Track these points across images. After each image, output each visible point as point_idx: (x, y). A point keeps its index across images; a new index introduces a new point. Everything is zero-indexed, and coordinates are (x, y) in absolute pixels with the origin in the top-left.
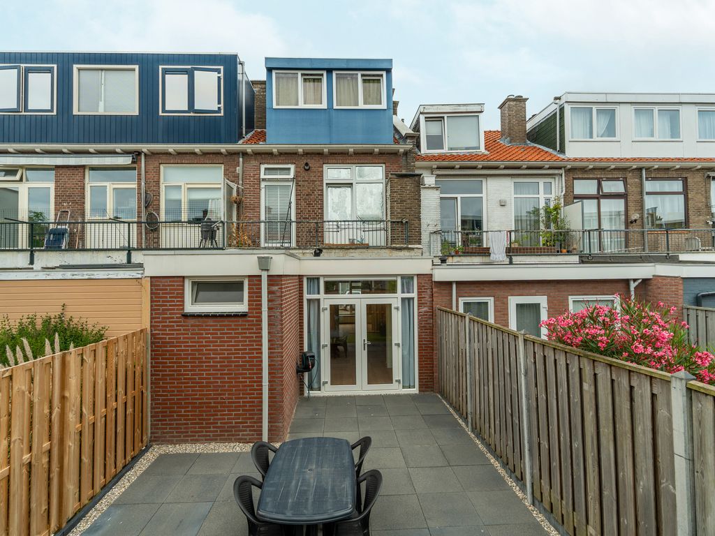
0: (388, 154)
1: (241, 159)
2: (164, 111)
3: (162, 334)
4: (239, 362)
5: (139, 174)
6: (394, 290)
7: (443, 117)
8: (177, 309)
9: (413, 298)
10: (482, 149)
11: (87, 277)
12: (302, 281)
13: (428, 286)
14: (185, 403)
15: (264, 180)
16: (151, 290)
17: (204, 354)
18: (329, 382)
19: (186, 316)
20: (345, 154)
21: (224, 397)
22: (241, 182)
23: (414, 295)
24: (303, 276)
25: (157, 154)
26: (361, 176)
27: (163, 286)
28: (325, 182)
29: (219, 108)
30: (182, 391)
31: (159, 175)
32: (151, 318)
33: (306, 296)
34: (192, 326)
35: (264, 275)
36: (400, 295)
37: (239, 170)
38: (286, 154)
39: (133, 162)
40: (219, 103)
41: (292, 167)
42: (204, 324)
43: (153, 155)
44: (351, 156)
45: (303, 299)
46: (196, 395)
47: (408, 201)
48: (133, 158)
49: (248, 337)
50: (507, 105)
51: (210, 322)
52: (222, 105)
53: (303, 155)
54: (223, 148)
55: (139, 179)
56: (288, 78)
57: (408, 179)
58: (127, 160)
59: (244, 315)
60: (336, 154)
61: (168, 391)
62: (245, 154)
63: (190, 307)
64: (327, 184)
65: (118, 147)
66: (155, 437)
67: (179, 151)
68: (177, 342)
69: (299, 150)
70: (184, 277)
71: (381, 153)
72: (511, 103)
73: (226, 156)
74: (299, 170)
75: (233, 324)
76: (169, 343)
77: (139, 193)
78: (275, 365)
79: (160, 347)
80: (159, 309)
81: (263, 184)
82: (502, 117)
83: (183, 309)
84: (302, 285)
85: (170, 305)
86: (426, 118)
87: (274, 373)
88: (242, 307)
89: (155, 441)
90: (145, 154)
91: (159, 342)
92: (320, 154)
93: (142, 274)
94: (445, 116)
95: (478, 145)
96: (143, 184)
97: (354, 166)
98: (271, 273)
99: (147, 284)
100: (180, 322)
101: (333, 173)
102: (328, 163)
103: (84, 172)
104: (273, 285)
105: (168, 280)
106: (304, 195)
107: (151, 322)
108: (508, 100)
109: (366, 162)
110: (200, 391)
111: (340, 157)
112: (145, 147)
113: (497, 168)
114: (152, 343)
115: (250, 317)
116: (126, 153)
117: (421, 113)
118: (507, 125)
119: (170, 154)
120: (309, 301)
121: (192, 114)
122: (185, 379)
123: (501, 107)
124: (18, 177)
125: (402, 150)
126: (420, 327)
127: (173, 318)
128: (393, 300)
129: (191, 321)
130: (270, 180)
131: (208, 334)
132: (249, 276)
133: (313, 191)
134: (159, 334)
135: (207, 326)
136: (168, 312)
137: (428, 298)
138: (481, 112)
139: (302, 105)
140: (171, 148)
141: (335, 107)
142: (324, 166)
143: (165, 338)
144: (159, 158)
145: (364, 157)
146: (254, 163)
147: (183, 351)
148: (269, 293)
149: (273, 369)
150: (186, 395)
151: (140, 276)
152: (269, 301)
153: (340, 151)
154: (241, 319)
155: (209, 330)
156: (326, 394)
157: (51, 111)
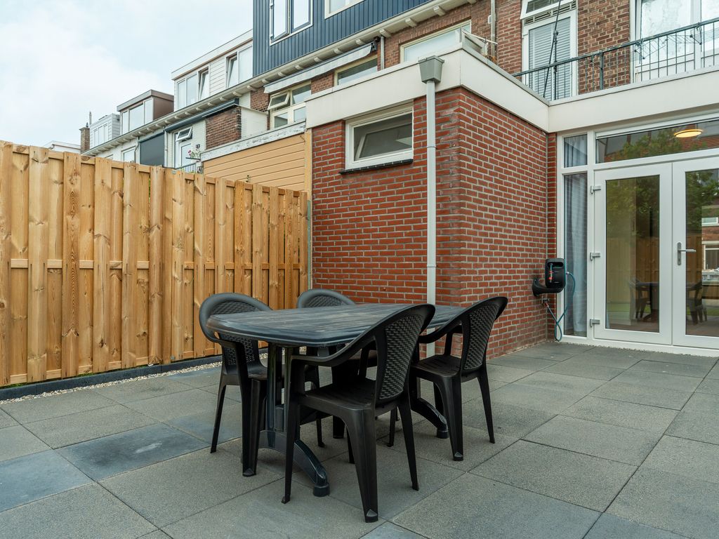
1: (493, 2)
3: (323, 201)
4: (401, 235)
8: (337, 167)
12: (555, 144)
15: (529, 21)
16: (313, 145)
17: (363, 225)
18: (603, 322)
19: (345, 174)
21: (384, 286)
22: (493, 35)
24: (556, 134)
25: (397, 33)
27: (324, 138)
30: (342, 276)
31: (399, 58)
32: (314, 182)
33: (562, 170)
34: (352, 187)
35: (429, 91)
37: (491, 19)
39: (373, 52)
42: (363, 183)
43: (393, 36)
45: (555, 175)
48: (373, 47)
49: (413, 197)
51: (370, 178)
59: (407, 163)
63: (351, 164)
65: (357, 38)
67: (418, 20)
68: (336, 211)
70: (343, 122)
73: (474, 4)
75: (394, 178)
76: (328, 212)
78: (448, 239)
80: (320, 170)
81: (526, 29)
83: (343, 166)
84: (555, 154)
85: (330, 162)
87: (448, 252)
88: (407, 154)
90: (385, 38)
91: (319, 213)
93: (305, 126)
98: (442, 87)
99: (308, 138)
100: (339, 183)
103: (333, 79)
104: (446, 107)
105: (328, 129)
107: (313, 187)
112: (383, 27)
114: (314, 213)
115: (416, 164)
116: (365, 42)
119: (408, 28)
120: (569, 179)
122: (343, 260)
124: (286, 102)
127: (332, 178)
129: (351, 180)
130: (539, 18)
131: (366, 196)
132: (415, 99)
133: (609, 13)
134: (319, 202)
135: (366, 185)
136: (328, 172)
140: (407, 17)
143: (325, 207)
144: (399, 38)
147: (342, 221)
148: (440, 121)
149: (445, 245)
151: (302, 130)
152: (438, 135)
154: (404, 170)
155: (368, 190)
156: (597, 343)
157: (309, 23)
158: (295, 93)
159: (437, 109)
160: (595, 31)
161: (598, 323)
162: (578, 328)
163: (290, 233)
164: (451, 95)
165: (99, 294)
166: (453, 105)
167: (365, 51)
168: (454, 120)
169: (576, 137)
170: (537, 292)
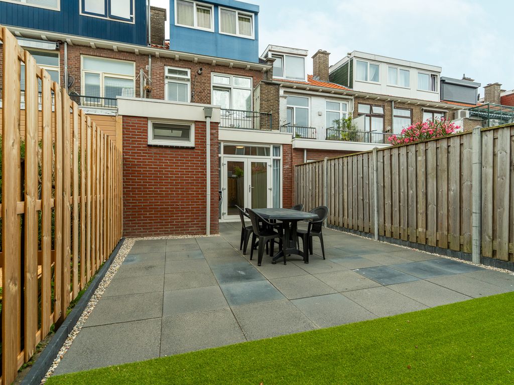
0: (255, 70)
1: (150, 59)
2: (83, 11)
3: (132, 158)
4: (188, 180)
5: (62, 60)
6: (268, 154)
7: (283, 56)
8: (143, 141)
9: (279, 160)
10: (306, 80)
13: (289, 152)
14: (149, 208)
15: (167, 77)
16: (123, 125)
17: (163, 174)
18: (227, 213)
19: (150, 146)
20: (226, 66)
21: (178, 204)
23: (281, 158)
25: (78, 45)
26: (236, 84)
27: (132, 123)
28: (212, 85)
29: (132, 18)
30: (148, 200)
31: (80, 62)
32: (123, 146)
34: (155, 153)
35: (208, 121)
36: (272, 157)
37: (148, 67)
38: (184, 60)
39: (57, 50)
40: (131, 13)
41: (189, 71)
42: (164, 153)
43: (74, 46)
44: (230, 68)
46: (158, 202)
47: (272, 101)
48: (57, 46)
49: (195, 164)
50: (318, 56)
51: (168, 151)
52: (134, 16)
53: (196, 63)
54: (137, 48)
55: (62, 64)
56: (185, 5)
57: (272, 86)
58: (52, 46)
59: (192, 148)
60: (220, 65)
61: (137, 200)
62: (153, 56)
63: (151, 141)
64: (213, 87)
65: (44, 34)
66: (127, 233)
68: (143, 165)
69: (195, 58)
70: (146, 118)
71: (251, 70)
72: (321, 55)
73: (137, 55)
74: (193, 73)
75: (184, 154)
76: (137, 165)
77: (63, 76)
79: (130, 168)
80: (129, 140)
81: (166, 81)
82: (314, 63)
83: (147, 141)
85: (138, 138)
86: (272, 54)
88: (190, 144)
89: (127, 235)
90: (68, 44)
91: (129, 164)
92: (209, 64)
93: (116, 113)
95: (303, 77)
96: (66, 68)
97: (232, 76)
98: (213, 121)
99: (120, 120)
100: (146, 150)
101: (217, 79)
102: (214, 72)
104: (213, 129)
105: (136, 119)
106: (197, 92)
107: (123, 149)
108: (319, 52)
109: (240, 74)
110: (161, 200)
111: (224, 68)
112: (69, 38)
113: (317, 91)
114: (124, 164)
115: (197, 150)
116: (50, 40)
117: (269, 50)
118: (317, 68)
119: (90, 47)
121: (108, 19)
122: (149, 191)
123: (313, 57)
125: (265, 69)
126: (284, 178)
127: (140, 147)
128: (268, 160)
129: (154, 150)
130: (173, 78)
131: (167, 160)
132: (196, 121)
133: (204, 90)
134: (129, 158)
135: (165, 154)
136: (137, 143)
137: (289, 160)
138: (306, 56)
139: (196, 27)
140: (93, 42)
141: (220, 32)
142: (212, 73)
143: (134, 162)
144: (80, 49)
145: (239, 70)
146: (160, 64)
147: (148, 171)
148: (211, 134)
150: (150, 203)
151: (114, 114)
152: (211, 140)
153: (223, 64)
154: (190, 151)
155: (168, 157)
159: (210, 128)
160: (198, 94)
161: (225, 213)
164: (215, 125)
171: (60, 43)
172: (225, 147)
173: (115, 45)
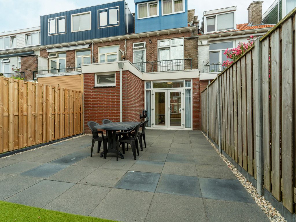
0: (185, 32)
1: (126, 42)
2: (99, 27)
3: (88, 94)
4: (112, 104)
5: (91, 52)
6: (182, 86)
7: (215, 16)
8: (92, 85)
9: (191, 89)
10: (235, 28)
11: (65, 75)
12: (144, 83)
13: (197, 83)
14: (95, 119)
15: (135, 49)
16: (84, 78)
17: (101, 102)
18: (154, 124)
19: (95, 88)
20: (166, 35)
21: (107, 118)
22: (125, 51)
23: (191, 88)
24: (144, 81)
25: (97, 43)
26: (173, 44)
27: (88, 77)
28: (158, 47)
29: (118, 23)
30: (94, 115)
31: (98, 51)
32: (84, 89)
33: (145, 89)
34: (97, 91)
35: (121, 70)
36: (185, 87)
37: (125, 46)
38: (143, 37)
39: (89, 47)
40: (118, 21)
41: (145, 43)
43: (96, 44)
44: (169, 35)
45: (144, 90)
46: (98, 116)
47: (192, 50)
48: (89, 46)
49: (116, 95)
50: (251, 7)
51: (103, 89)
52: (119, 22)
53: (149, 37)
54: (119, 37)
55: (91, 53)
56: (144, 6)
57: (192, 40)
59: (114, 87)
60: (163, 35)
61: (90, 115)
62: (127, 39)
63: (96, 85)
64: (159, 48)
65: (84, 42)
66: (86, 131)
67: (104, 41)
68: (92, 97)
69: (147, 35)
70: (94, 74)
71: (182, 32)
72: (254, 5)
73: (120, 41)
74: (147, 43)
75: (110, 90)
76: (89, 97)
77: (91, 58)
78: (125, 106)
79: (87, 99)
80: (86, 86)
81: (134, 51)
82: (249, 13)
83: (94, 85)
84: (144, 84)
85: (90, 84)
86: (207, 17)
87: (125, 109)
88: (114, 84)
89: (86, 132)
90: (93, 44)
91: (86, 97)
92: (155, 36)
93: (81, 73)
94: (216, 15)
95: (233, 27)
96: (92, 54)
97: (170, 39)
98: (124, 70)
99: (82, 76)
100: (93, 90)
101: (161, 44)
102: (159, 40)
103: (75, 52)
104: (124, 75)
105: (89, 75)
107: (84, 90)
108: (252, 4)
109: (175, 37)
110: (100, 115)
111: (164, 36)
112: (93, 41)
113: (241, 34)
114: (84, 98)
115: (117, 87)
116: (87, 44)
117: (204, 15)
118: (251, 17)
119: (101, 43)
120: (147, 91)
121: (108, 27)
122: (95, 111)
123: (248, 9)
124: (56, 56)
125: (191, 29)
126: (193, 102)
127: (91, 88)
128: (182, 90)
129: (97, 90)
130: (137, 49)
131: (102, 94)
132: (116, 72)
133: (153, 52)
134: (86, 94)
135: (102, 91)
136: (89, 86)
137: (197, 89)
138: (235, 10)
139: (149, 16)
140: (101, 40)
141: (162, 15)
142: (158, 41)
143: (88, 96)
144: (98, 45)
145: (174, 35)
146: (131, 43)
147: (94, 100)
148: (123, 78)
149: (124, 107)
150: (95, 116)
151: (80, 74)
152: (123, 81)
153: (164, 34)
154: (113, 88)
155: (103, 93)
156: (153, 129)
157: (65, 32)
158: (59, 54)
159: (122, 75)
160: (150, 55)
161: (153, 124)
162: (149, 126)
163: (79, 103)
164: (126, 72)
165: (29, 122)
166: (126, 75)
167: (87, 46)
168: (127, 78)
169: (148, 82)
170: (141, 118)
171: (90, 44)
172: (154, 84)
173: (110, 39)
